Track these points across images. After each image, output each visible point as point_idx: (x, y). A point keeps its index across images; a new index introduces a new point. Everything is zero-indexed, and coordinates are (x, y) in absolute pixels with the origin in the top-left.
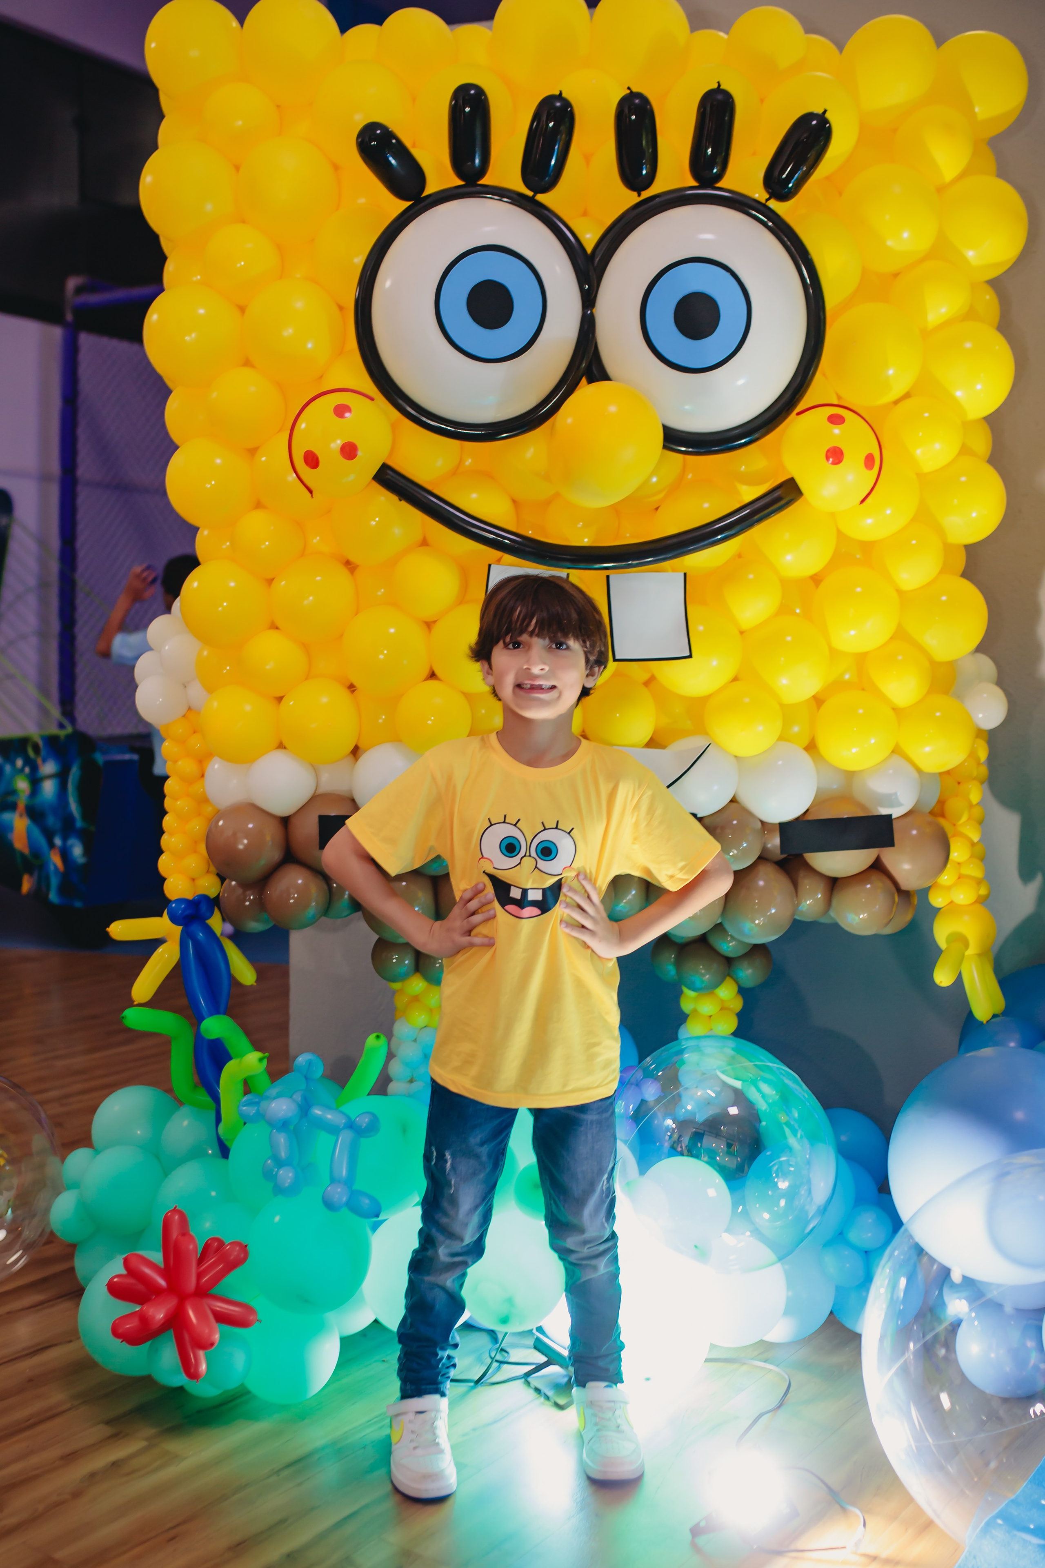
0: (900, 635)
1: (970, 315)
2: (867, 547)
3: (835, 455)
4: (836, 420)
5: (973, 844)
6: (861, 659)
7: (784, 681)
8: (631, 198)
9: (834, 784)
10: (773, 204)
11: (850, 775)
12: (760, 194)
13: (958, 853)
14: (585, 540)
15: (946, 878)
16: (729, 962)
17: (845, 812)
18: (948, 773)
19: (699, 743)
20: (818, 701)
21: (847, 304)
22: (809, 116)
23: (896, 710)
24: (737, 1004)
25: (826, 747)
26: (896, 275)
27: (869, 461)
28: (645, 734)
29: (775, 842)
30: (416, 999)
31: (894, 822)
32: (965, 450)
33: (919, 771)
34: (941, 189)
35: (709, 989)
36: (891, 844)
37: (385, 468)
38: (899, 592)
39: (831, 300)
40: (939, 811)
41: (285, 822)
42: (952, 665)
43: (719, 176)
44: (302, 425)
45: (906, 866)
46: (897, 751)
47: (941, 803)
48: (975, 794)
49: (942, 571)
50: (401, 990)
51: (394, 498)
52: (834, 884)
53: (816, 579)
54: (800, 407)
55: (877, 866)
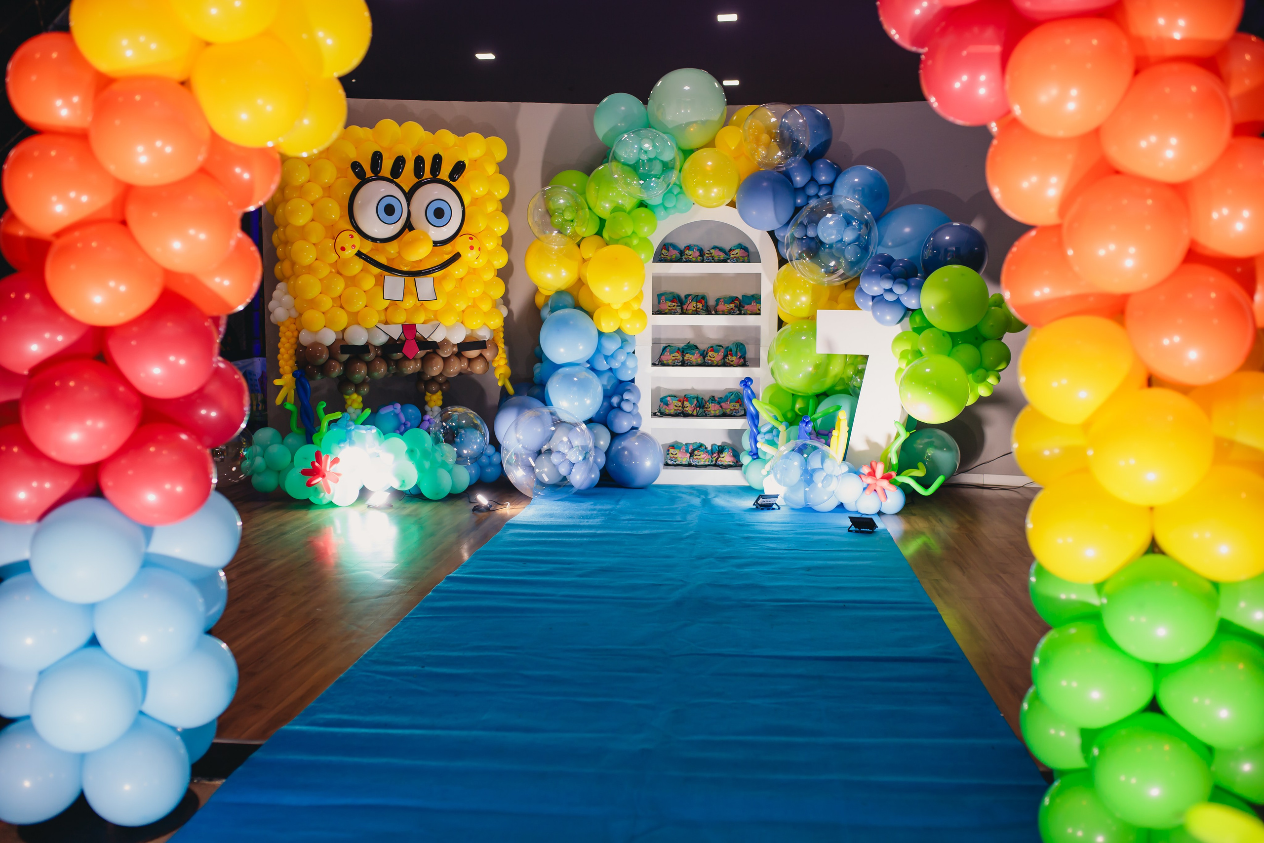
0: (484, 293)
1: (497, 210)
2: (474, 269)
3: (472, 248)
4: (471, 238)
5: (503, 349)
6: (474, 299)
7: (457, 305)
8: (417, 180)
9: (469, 332)
10: (451, 182)
11: (472, 330)
12: (449, 180)
13: (500, 351)
14: (405, 269)
15: (497, 358)
16: (441, 385)
17: (473, 340)
18: (494, 330)
19: (437, 322)
20: (463, 311)
21: (468, 207)
22: (461, 162)
23: (485, 313)
24: (441, 397)
25: (467, 322)
26: (477, 198)
27: (479, 249)
28: (422, 322)
29: (455, 349)
30: (354, 400)
31: (486, 342)
32: (498, 245)
33: (490, 329)
34: (489, 177)
35: (434, 393)
36: (485, 347)
37: (359, 251)
38: (484, 282)
39: (466, 206)
40: (493, 339)
41: (329, 347)
42: (495, 300)
43: (438, 175)
44: (338, 240)
45: (488, 354)
46: (485, 324)
47: (493, 338)
48: (502, 335)
49: (494, 276)
50: (350, 398)
51: (358, 258)
52: (470, 361)
53: (462, 279)
54: (460, 234)
55: (481, 355)
